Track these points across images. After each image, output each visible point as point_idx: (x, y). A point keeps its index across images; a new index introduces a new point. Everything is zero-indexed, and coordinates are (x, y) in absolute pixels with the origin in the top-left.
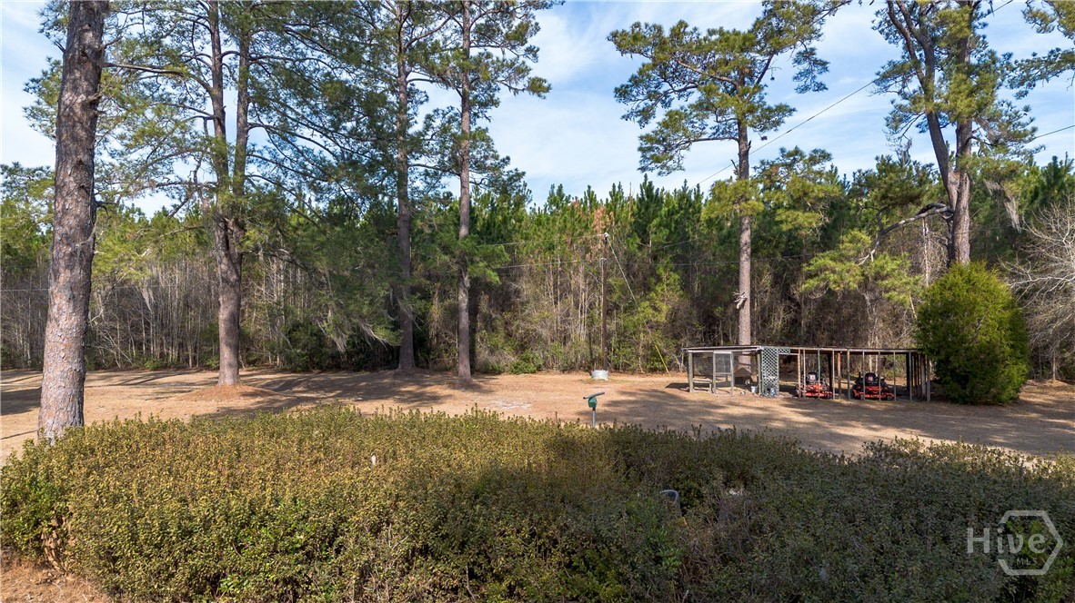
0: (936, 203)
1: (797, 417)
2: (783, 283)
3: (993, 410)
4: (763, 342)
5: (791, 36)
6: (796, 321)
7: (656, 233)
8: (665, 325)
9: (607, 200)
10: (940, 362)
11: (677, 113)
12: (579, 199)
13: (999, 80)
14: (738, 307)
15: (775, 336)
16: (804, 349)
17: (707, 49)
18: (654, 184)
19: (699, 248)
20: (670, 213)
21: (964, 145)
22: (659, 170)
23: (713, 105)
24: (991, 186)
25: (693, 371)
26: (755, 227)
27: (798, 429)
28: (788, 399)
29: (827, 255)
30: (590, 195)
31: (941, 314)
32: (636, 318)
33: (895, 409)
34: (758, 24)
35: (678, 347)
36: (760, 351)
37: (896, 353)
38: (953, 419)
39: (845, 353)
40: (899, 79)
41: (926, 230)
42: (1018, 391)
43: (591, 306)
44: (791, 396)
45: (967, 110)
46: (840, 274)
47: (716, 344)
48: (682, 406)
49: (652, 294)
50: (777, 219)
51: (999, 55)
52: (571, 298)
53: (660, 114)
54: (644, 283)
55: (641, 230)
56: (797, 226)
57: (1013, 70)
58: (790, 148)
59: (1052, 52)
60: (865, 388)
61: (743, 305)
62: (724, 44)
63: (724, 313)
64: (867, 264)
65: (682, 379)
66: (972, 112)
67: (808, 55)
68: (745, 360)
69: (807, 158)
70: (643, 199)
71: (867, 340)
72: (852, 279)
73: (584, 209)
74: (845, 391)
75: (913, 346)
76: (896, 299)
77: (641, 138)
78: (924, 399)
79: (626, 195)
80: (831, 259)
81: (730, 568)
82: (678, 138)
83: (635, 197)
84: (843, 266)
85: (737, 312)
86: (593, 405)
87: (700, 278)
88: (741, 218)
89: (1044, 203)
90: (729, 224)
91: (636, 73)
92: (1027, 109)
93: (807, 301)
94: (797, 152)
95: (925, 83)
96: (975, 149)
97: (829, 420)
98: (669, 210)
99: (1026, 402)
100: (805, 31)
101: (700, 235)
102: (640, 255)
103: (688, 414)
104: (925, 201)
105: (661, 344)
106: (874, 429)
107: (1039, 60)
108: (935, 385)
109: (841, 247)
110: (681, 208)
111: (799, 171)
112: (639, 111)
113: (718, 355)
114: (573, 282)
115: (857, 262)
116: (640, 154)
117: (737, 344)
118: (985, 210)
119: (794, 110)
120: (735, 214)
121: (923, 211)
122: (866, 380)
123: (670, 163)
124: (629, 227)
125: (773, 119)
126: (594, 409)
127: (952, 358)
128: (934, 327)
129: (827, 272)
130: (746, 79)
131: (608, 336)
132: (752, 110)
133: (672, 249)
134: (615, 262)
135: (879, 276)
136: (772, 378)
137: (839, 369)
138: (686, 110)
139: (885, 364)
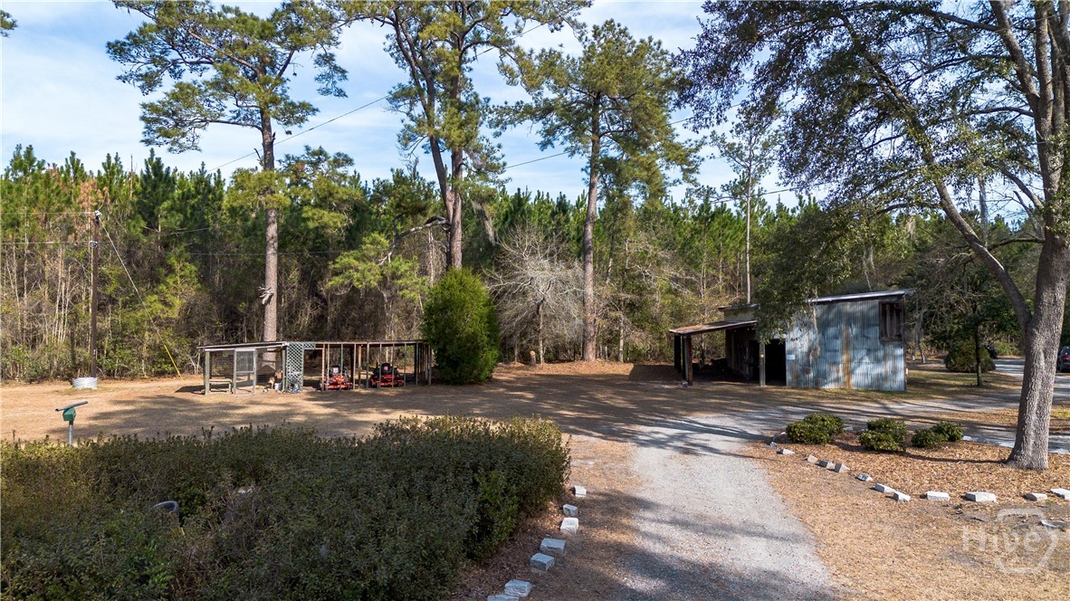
0: (439, 216)
1: (319, 409)
2: (311, 280)
3: (475, 388)
4: (289, 338)
5: (311, 36)
6: (323, 317)
7: (166, 217)
8: (178, 322)
9: (99, 172)
10: (439, 350)
11: (189, 86)
12: (59, 166)
13: (481, 119)
14: (263, 303)
15: (302, 333)
16: (329, 343)
17: (222, 26)
18: (163, 161)
19: (221, 239)
20: (185, 197)
21: (457, 170)
22: (169, 146)
23: (232, 88)
24: (476, 206)
25: (211, 371)
26: (282, 221)
27: (317, 421)
28: (311, 393)
29: (351, 255)
30: (75, 164)
31: (441, 310)
32: (139, 314)
33: (404, 394)
34: (277, 16)
35: (193, 346)
36: (285, 348)
37: (407, 345)
38: (446, 398)
39: (365, 346)
40: (407, 102)
41: (431, 239)
42: (491, 371)
43: (75, 299)
44: (314, 390)
45: (459, 140)
46: (363, 272)
47: (238, 341)
48: (194, 410)
49: (162, 287)
50: (304, 215)
51: (481, 98)
52: (44, 289)
53: (168, 83)
54: (152, 274)
55: (147, 211)
56: (323, 225)
57: (491, 112)
58: (315, 147)
59: (518, 103)
60: (382, 377)
61: (269, 301)
62: (241, 25)
63: (249, 309)
64: (385, 265)
65: (196, 381)
66: (462, 143)
67: (327, 59)
68: (270, 357)
69: (331, 159)
70: (150, 177)
71: (385, 333)
72: (372, 278)
73: (65, 180)
74: (363, 382)
75: (421, 338)
76: (408, 296)
77: (144, 106)
78: (427, 383)
79: (126, 169)
80: (355, 259)
81: (232, 570)
82: (191, 115)
83: (139, 174)
84: (365, 266)
85: (263, 308)
86: (71, 419)
87: (222, 271)
88: (267, 210)
89: (511, 224)
90: (254, 215)
91: (135, 31)
92: (499, 146)
93: (333, 298)
94: (321, 152)
95: (428, 108)
96: (465, 174)
97: (348, 409)
98: (183, 193)
99: (497, 380)
100: (324, 35)
101: (222, 223)
102: (145, 240)
103: (202, 418)
104: (430, 213)
105: (172, 344)
106: (386, 413)
107: (509, 108)
108: (435, 370)
109: (364, 247)
110: (198, 192)
111: (325, 171)
112: (141, 75)
113: (240, 354)
114: (47, 269)
115: (377, 263)
116: (143, 124)
117: (262, 340)
118: (472, 227)
119: (317, 110)
120: (260, 205)
121: (428, 222)
122: (382, 369)
123: (183, 140)
124: (130, 207)
125: (297, 115)
126: (71, 423)
127: (448, 347)
128: (436, 322)
129: (351, 271)
130: (267, 69)
131: (98, 336)
132: (275, 101)
133: (189, 235)
134: (110, 248)
135: (395, 276)
136: (297, 373)
137: (360, 361)
138: (200, 86)
139: (399, 355)
